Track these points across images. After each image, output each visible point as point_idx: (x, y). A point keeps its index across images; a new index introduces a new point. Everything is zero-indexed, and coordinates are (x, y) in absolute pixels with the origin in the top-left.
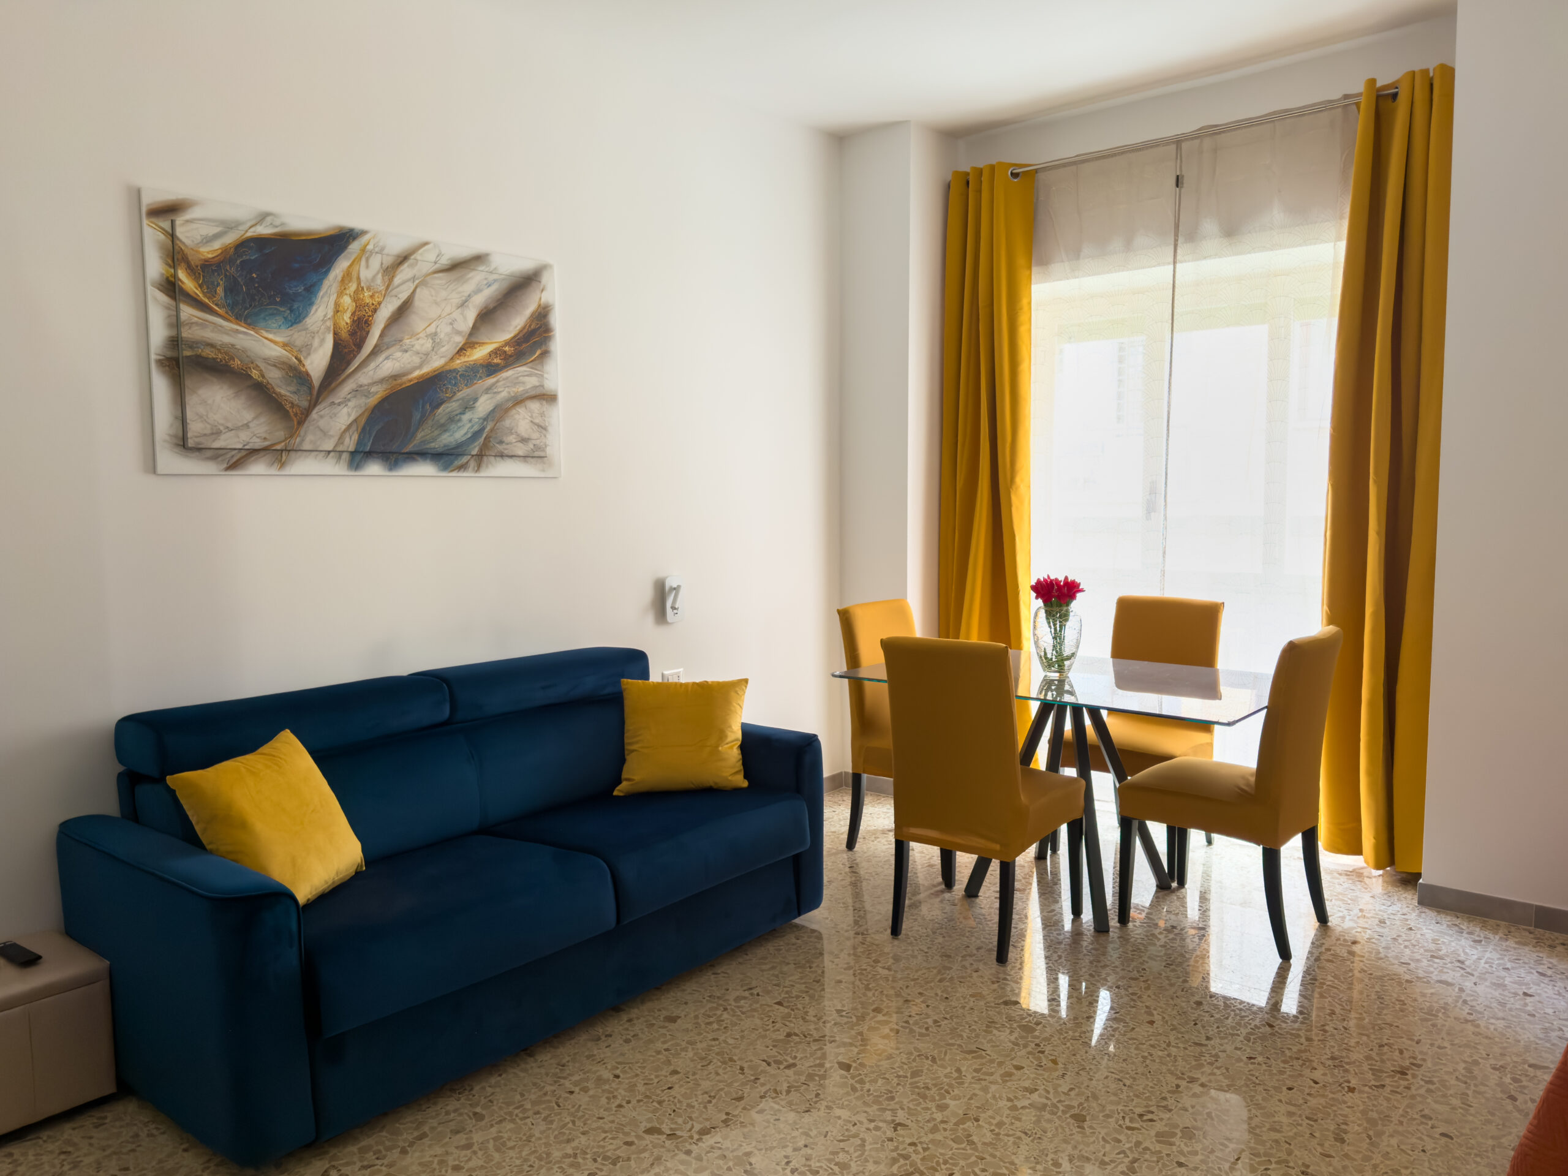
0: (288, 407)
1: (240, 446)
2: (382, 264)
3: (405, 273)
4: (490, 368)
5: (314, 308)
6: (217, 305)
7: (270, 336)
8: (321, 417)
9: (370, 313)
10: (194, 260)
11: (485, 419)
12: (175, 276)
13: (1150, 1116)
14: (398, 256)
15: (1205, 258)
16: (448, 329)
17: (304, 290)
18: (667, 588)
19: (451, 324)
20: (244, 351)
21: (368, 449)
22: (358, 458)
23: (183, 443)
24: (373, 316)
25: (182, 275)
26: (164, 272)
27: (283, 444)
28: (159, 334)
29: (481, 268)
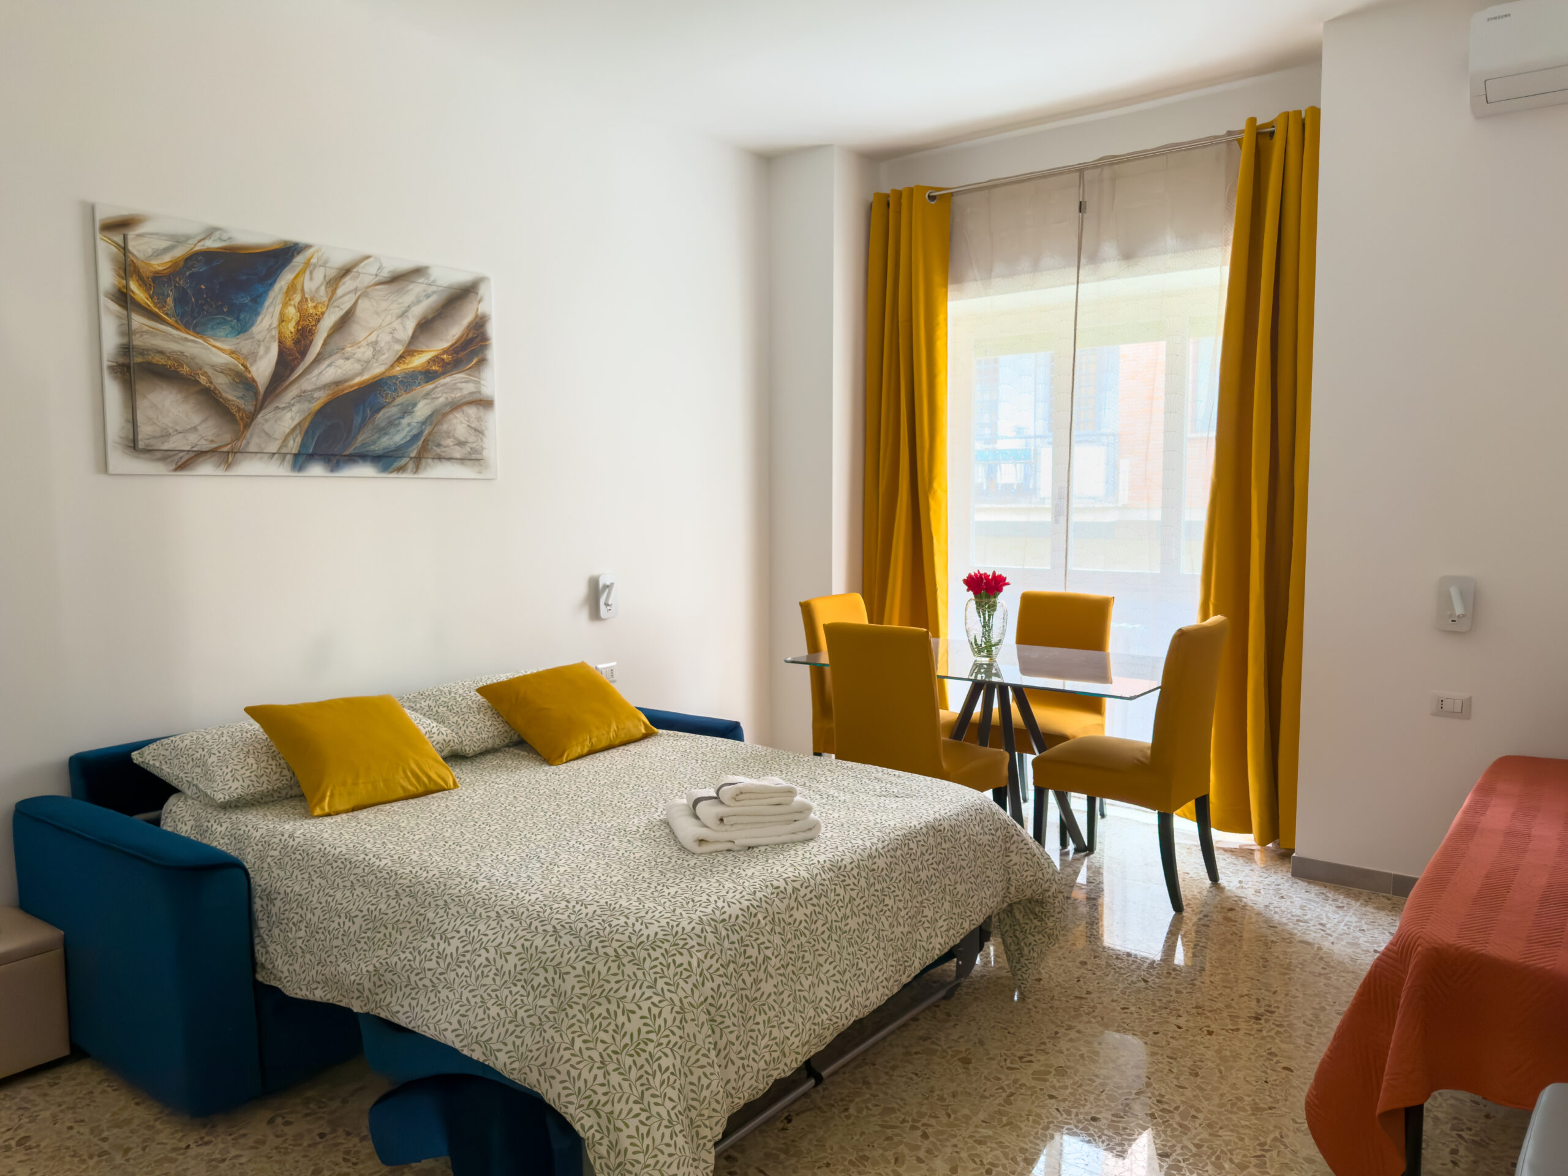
0: (234, 410)
1: (188, 448)
2: (325, 276)
3: (348, 284)
4: (428, 375)
5: (260, 318)
6: (167, 314)
7: (218, 344)
8: (266, 421)
9: (313, 323)
10: (146, 272)
11: (424, 423)
12: (127, 287)
13: (1029, 1058)
14: (340, 269)
15: (1105, 279)
16: (388, 338)
17: (251, 300)
18: (601, 585)
19: (391, 333)
20: (193, 358)
21: (311, 451)
22: (301, 460)
23: (133, 445)
24: (316, 325)
25: (134, 286)
26: (116, 283)
27: (229, 446)
28: (111, 341)
29: (421, 280)
